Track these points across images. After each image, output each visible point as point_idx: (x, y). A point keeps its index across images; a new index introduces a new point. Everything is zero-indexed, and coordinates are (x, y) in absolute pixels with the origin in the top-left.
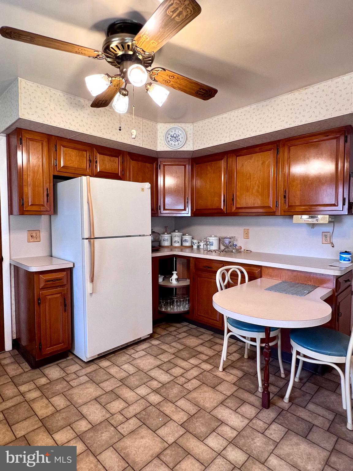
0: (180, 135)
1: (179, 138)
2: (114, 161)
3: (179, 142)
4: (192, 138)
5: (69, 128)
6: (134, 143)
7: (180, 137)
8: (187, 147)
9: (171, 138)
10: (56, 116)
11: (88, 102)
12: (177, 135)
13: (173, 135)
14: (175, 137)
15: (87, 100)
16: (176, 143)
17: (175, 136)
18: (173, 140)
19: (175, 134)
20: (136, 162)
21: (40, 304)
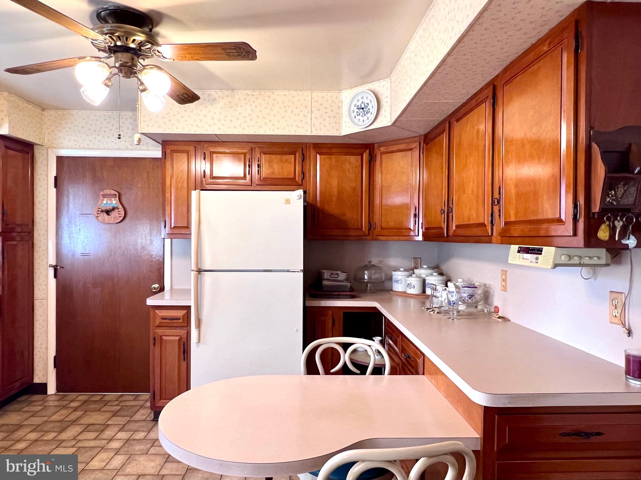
0: (369, 103)
1: (368, 108)
2: (286, 160)
3: (369, 114)
4: (389, 104)
5: (195, 131)
6: (295, 131)
7: (370, 107)
8: (382, 121)
9: (358, 110)
10: (179, 121)
11: (222, 93)
12: (366, 105)
13: (359, 107)
14: (363, 109)
15: (219, 90)
16: (365, 118)
17: (363, 106)
18: (361, 114)
19: (363, 103)
20: (328, 156)
21: (154, 344)
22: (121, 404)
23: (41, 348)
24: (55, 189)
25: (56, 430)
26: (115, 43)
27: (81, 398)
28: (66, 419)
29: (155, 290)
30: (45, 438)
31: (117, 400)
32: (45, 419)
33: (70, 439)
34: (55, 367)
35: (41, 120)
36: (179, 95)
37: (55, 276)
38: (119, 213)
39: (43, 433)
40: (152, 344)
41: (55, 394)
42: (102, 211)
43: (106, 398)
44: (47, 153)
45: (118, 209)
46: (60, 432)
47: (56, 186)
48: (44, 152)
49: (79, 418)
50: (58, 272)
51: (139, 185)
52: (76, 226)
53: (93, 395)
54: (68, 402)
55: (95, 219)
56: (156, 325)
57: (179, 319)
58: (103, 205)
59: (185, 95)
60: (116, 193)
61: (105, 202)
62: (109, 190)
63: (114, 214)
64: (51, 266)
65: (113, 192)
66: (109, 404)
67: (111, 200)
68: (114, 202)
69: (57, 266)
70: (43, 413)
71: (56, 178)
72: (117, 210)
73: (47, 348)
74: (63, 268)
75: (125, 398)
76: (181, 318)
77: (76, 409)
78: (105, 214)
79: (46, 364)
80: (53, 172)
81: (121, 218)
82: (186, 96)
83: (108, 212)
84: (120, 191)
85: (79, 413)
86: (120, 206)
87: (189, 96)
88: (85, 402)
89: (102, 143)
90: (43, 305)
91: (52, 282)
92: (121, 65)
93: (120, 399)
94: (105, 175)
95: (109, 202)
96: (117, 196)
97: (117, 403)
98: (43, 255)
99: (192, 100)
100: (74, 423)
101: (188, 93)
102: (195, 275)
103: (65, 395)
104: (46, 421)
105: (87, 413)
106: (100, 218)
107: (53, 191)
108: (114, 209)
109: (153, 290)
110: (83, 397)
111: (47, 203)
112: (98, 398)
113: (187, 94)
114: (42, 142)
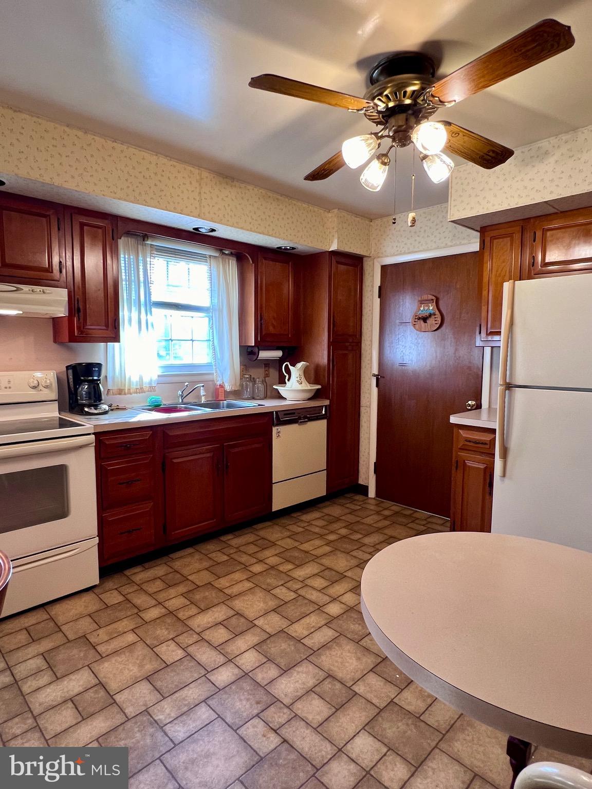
5: (516, 204)
21: (457, 469)
22: (429, 526)
23: (365, 452)
24: (379, 300)
25: (363, 532)
26: (387, 105)
27: (394, 508)
28: (374, 525)
29: (470, 408)
30: (352, 537)
31: (425, 520)
32: (358, 519)
33: (371, 545)
34: (375, 473)
35: (369, 231)
36: (483, 156)
37: (377, 385)
38: (436, 319)
39: (352, 532)
40: (454, 468)
41: (374, 499)
42: (419, 319)
43: (416, 515)
44: (373, 264)
45: (435, 315)
46: (366, 536)
47: (379, 297)
48: (371, 263)
49: (385, 527)
50: (380, 382)
51: (458, 286)
52: (396, 335)
53: (405, 508)
54: (381, 509)
55: (412, 327)
56: (459, 447)
57: (486, 444)
58: (420, 312)
59: (491, 154)
60: (434, 298)
61: (422, 309)
62: (426, 296)
63: (431, 321)
64: (374, 375)
65: (431, 297)
66: (417, 521)
67: (429, 307)
68: (431, 308)
69: (378, 375)
70: (360, 513)
71: (380, 288)
72: (433, 317)
73: (369, 453)
74: (384, 377)
75: (434, 520)
76: (488, 443)
77: (386, 518)
78: (422, 322)
79: (368, 468)
80: (377, 282)
81: (438, 326)
82: (493, 155)
83: (425, 319)
84: (438, 296)
85: (387, 523)
86: (437, 312)
87: (497, 154)
88: (396, 513)
89: (422, 245)
90: (367, 412)
91: (375, 391)
92: (396, 132)
93: (429, 520)
94: (423, 280)
95: (426, 308)
96: (435, 301)
97: (424, 522)
98: (368, 364)
99: (503, 158)
100: (379, 531)
101: (494, 149)
102: (501, 390)
103: (382, 502)
104: (358, 522)
105: (395, 524)
106: (417, 326)
107: (377, 301)
108: (430, 315)
109: (468, 408)
110: (396, 507)
111: (372, 314)
112: (408, 512)
113: (493, 151)
114: (369, 253)
